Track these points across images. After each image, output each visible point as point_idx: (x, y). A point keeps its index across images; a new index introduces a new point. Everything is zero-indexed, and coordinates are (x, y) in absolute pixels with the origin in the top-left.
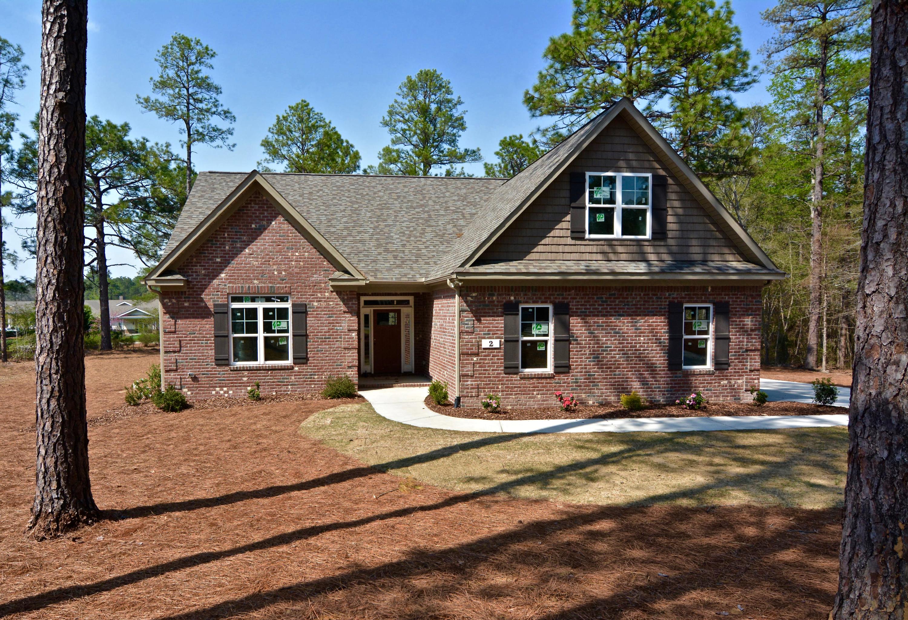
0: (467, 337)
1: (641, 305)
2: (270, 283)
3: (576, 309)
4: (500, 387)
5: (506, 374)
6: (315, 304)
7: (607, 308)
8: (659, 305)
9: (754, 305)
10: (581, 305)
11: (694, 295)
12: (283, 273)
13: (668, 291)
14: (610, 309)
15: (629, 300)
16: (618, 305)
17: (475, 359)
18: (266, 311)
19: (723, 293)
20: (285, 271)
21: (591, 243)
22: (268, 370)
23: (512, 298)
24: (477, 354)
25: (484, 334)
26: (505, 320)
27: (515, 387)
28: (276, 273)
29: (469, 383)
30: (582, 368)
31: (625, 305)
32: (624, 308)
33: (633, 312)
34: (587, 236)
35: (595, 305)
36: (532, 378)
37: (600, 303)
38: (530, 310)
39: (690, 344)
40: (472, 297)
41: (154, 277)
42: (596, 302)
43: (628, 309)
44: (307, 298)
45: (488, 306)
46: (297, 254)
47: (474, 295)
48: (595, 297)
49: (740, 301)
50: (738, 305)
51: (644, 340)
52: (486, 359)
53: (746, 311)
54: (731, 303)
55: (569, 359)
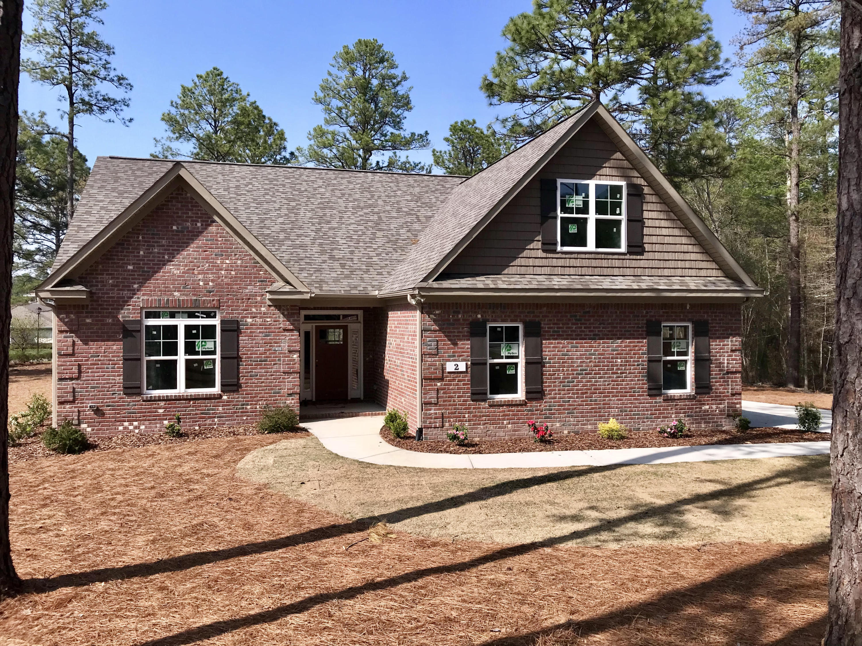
0: (429, 359)
1: (617, 324)
2: (194, 295)
3: (548, 328)
4: (467, 416)
5: (473, 401)
6: (249, 320)
7: (581, 328)
8: (636, 324)
9: (734, 324)
10: (554, 324)
11: (672, 313)
12: (211, 284)
13: (645, 309)
14: (585, 328)
15: (605, 318)
16: (593, 324)
17: (439, 384)
18: (188, 328)
19: (702, 311)
20: (212, 281)
21: (563, 256)
22: (190, 399)
23: (479, 316)
24: (442, 379)
25: (449, 356)
26: (471, 340)
27: (483, 416)
28: (201, 283)
29: (432, 412)
30: (556, 394)
31: (600, 324)
32: (599, 328)
33: (609, 331)
34: (559, 248)
35: (568, 324)
36: (502, 406)
37: (574, 321)
38: (499, 329)
39: (669, 366)
40: (435, 315)
41: (49, 288)
42: (569, 320)
43: (603, 328)
44: (239, 314)
45: (454, 324)
46: (227, 262)
47: (437, 312)
48: (569, 315)
49: (719, 320)
50: (717, 323)
52: (451, 385)
53: (726, 330)
54: (710, 322)
55: (542, 383)
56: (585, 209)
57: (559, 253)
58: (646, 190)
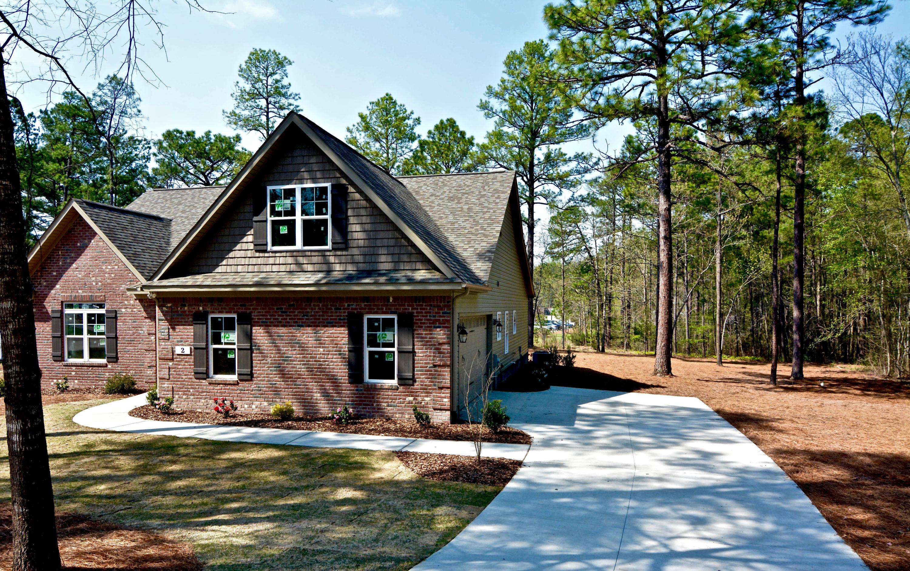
0: (163, 343)
1: (319, 316)
2: (90, 292)
3: (258, 319)
4: (191, 390)
5: (196, 379)
6: (123, 310)
7: (286, 319)
8: (338, 316)
9: (440, 316)
10: (262, 315)
11: (374, 305)
12: (100, 284)
13: (347, 302)
14: (290, 319)
15: (308, 310)
16: (297, 315)
17: (171, 364)
19: (406, 304)
20: (100, 282)
21: (273, 255)
22: (90, 366)
23: (201, 308)
24: (172, 359)
25: (178, 342)
26: (194, 329)
27: (204, 392)
28: (94, 284)
29: (166, 385)
30: (264, 377)
31: (304, 316)
32: (303, 319)
33: (312, 322)
34: (269, 247)
35: (275, 316)
36: (219, 384)
37: (280, 313)
38: (220, 320)
39: (377, 356)
40: (167, 307)
42: (276, 312)
43: (306, 319)
44: (117, 305)
45: (181, 315)
46: (109, 267)
47: (169, 305)
48: (275, 308)
49: (426, 313)
50: (423, 316)
51: (324, 351)
52: (179, 365)
53: (433, 323)
54: (415, 314)
55: (252, 367)
56: (292, 212)
57: (269, 252)
58: (351, 189)
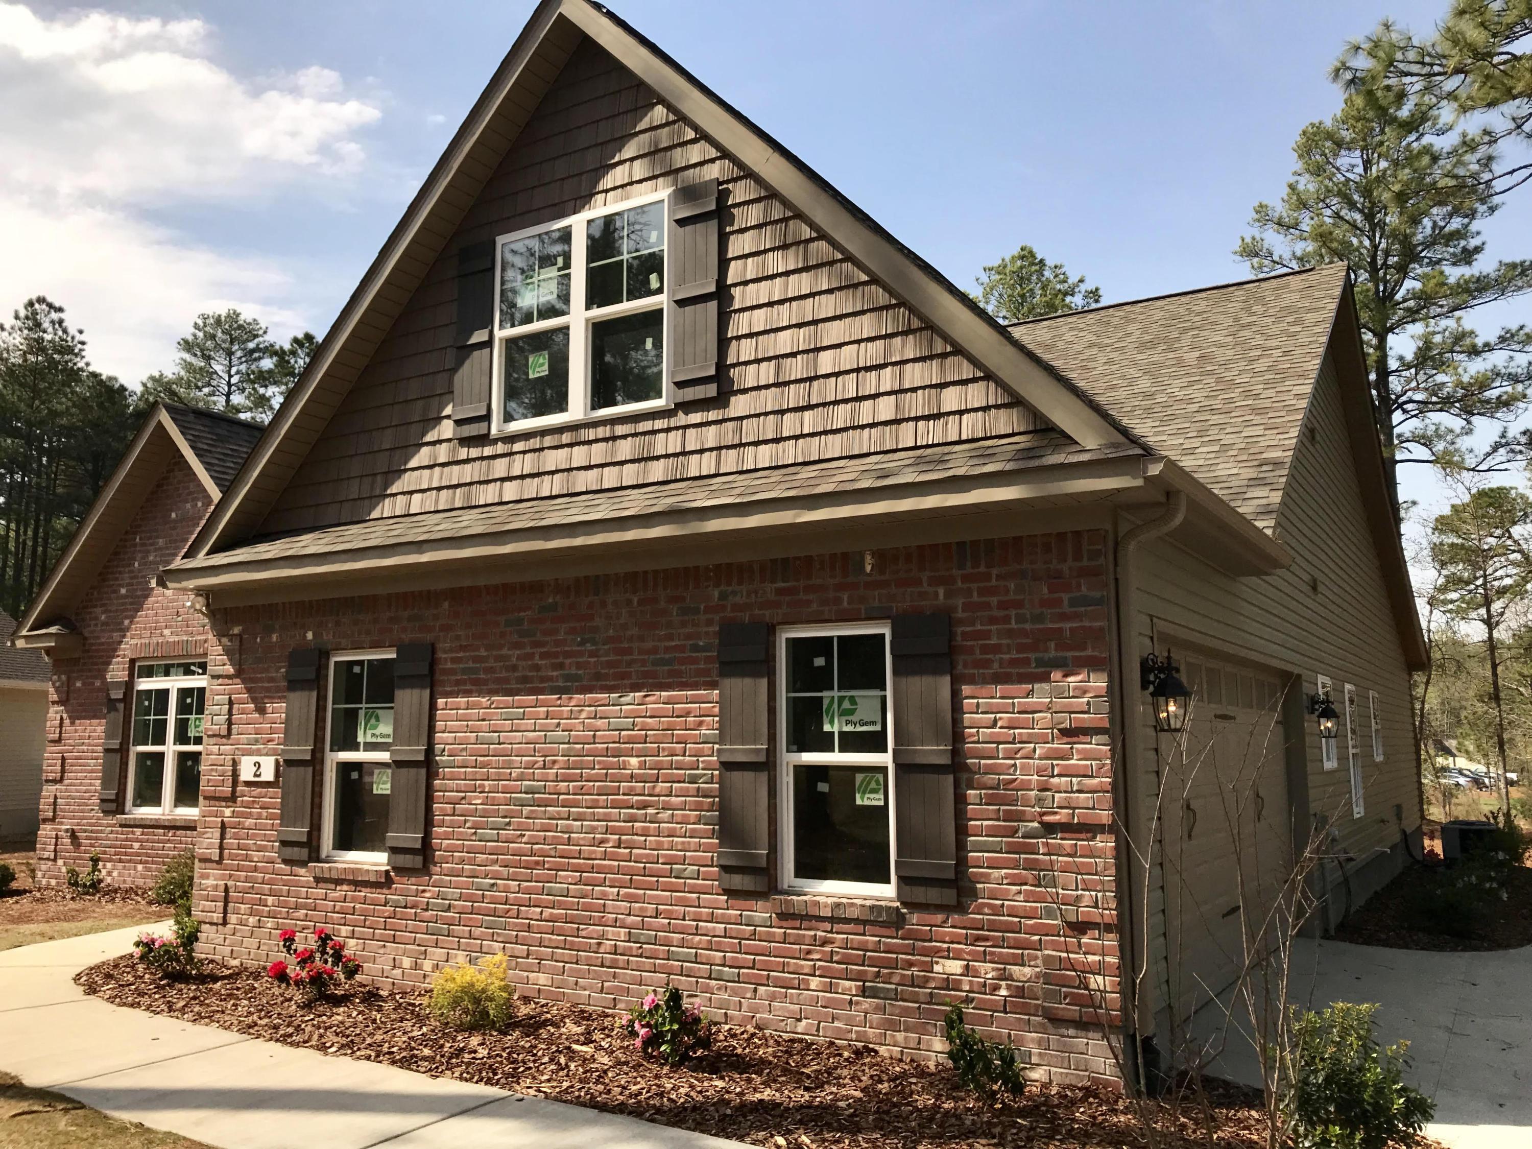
0: (214, 748)
1: (631, 639)
3: (453, 661)
4: (271, 900)
5: (285, 861)
8: (688, 637)
9: (1064, 617)
10: (467, 648)
11: (808, 589)
13: (717, 585)
14: (543, 656)
15: (597, 622)
16: (562, 642)
17: (228, 812)
18: (182, 694)
19: (924, 575)
21: (507, 448)
24: (232, 799)
25: (249, 743)
26: (288, 701)
27: (303, 906)
29: (211, 881)
30: (462, 861)
31: (583, 642)
32: (580, 654)
33: (608, 665)
34: (497, 425)
35: (501, 647)
36: (338, 882)
37: (515, 638)
38: (357, 669)
39: (823, 787)
40: (231, 637)
41: (24, 632)
42: (504, 634)
43: (591, 654)
45: (262, 660)
47: (236, 630)
48: (502, 619)
49: (1002, 605)
50: (992, 620)
51: (642, 766)
52: (248, 816)
54: (960, 614)
55: (429, 823)
56: (560, 303)
57: (495, 441)
